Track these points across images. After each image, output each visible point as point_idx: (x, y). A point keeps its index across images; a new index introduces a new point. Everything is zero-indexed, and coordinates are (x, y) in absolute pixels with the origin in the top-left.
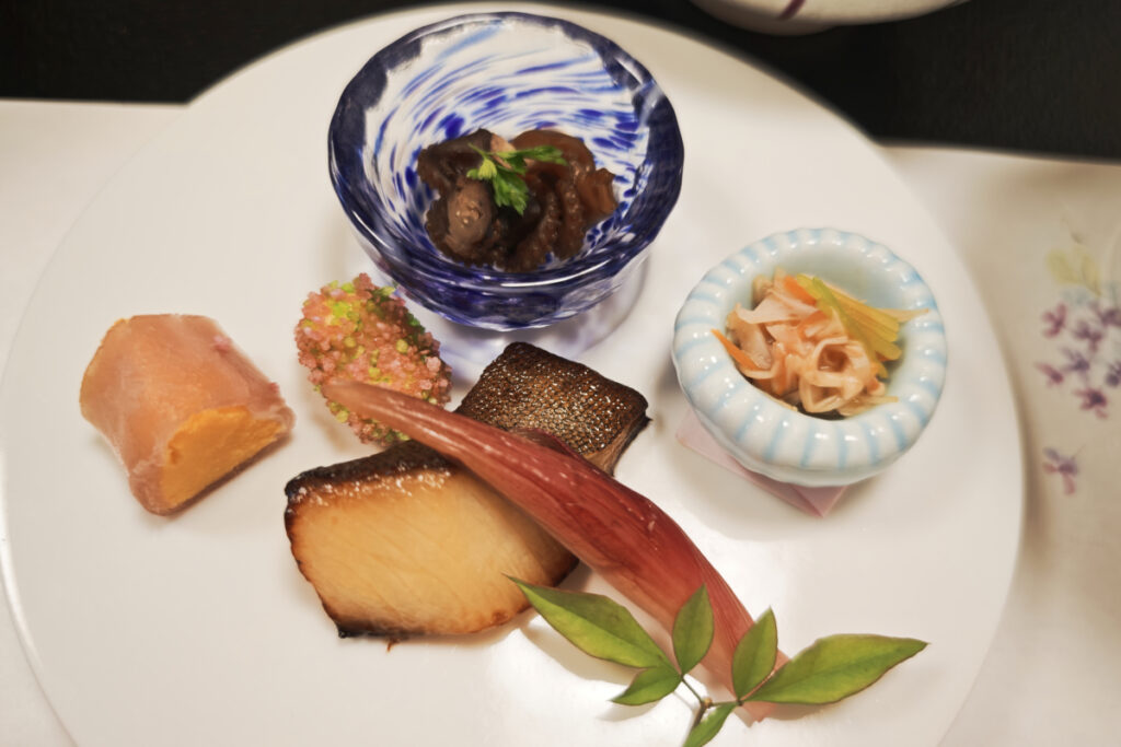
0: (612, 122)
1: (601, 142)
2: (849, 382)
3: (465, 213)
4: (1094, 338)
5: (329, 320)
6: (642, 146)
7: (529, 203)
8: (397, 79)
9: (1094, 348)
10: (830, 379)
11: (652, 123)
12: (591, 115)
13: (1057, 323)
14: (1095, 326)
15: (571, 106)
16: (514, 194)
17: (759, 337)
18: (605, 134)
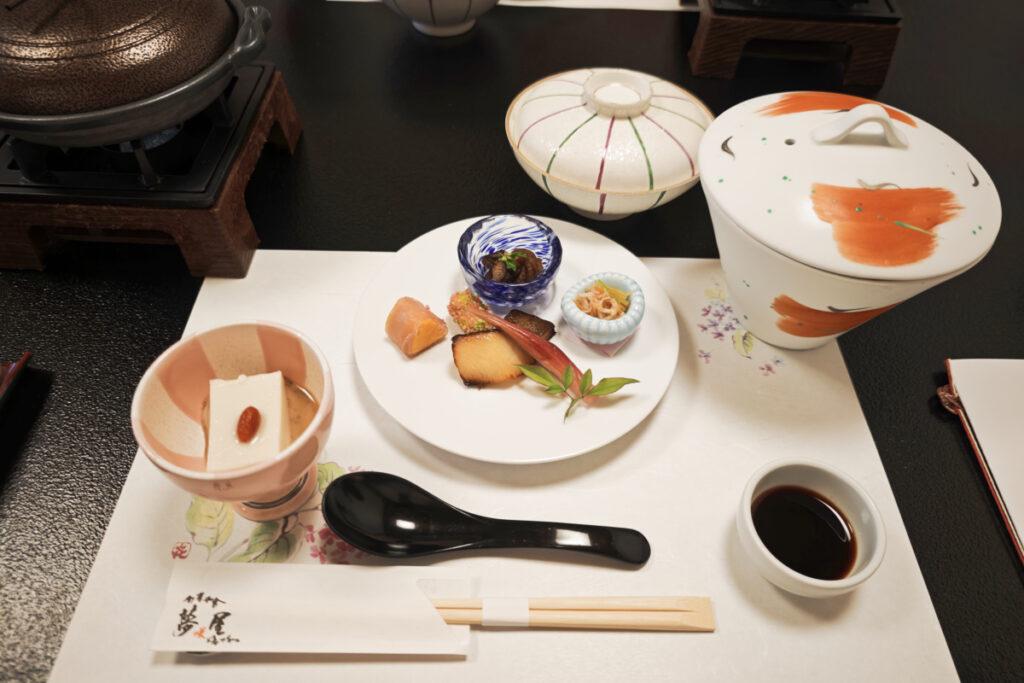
0: (541, 247)
1: (538, 253)
2: (613, 311)
3: (498, 271)
4: (721, 316)
5: (459, 301)
6: (550, 252)
7: (517, 269)
8: (476, 235)
9: (720, 319)
10: (607, 311)
11: (552, 245)
12: (535, 245)
13: (707, 312)
14: (721, 313)
15: (529, 243)
16: (512, 266)
17: (586, 302)
18: (539, 251)
